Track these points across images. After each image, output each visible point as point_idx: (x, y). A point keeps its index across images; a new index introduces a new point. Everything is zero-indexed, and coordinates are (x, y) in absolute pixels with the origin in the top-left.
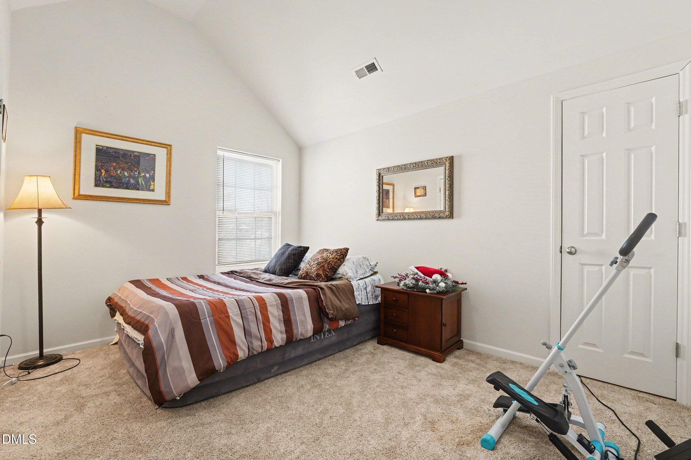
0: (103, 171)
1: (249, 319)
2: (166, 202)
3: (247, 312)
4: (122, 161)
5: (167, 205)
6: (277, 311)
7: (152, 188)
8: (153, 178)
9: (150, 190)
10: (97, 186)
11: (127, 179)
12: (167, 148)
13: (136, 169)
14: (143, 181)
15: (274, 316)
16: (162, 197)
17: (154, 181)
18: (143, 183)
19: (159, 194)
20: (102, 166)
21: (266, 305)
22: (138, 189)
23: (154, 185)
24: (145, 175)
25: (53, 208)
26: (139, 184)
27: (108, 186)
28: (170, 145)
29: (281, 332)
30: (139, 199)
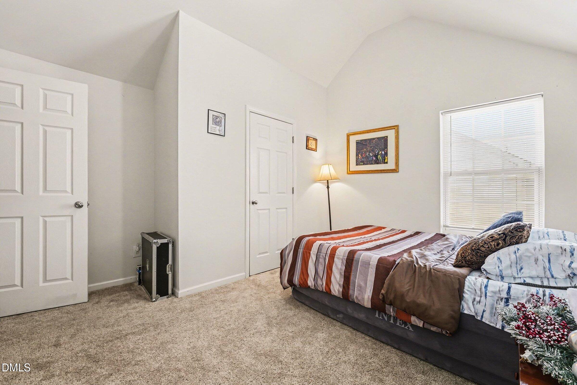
0: (360, 155)
1: (320, 261)
2: (395, 171)
3: (320, 255)
4: (368, 146)
5: (396, 172)
6: (341, 265)
7: (386, 161)
8: (386, 154)
9: (385, 163)
10: (357, 165)
11: (372, 158)
12: (394, 129)
13: (376, 150)
14: (380, 157)
15: (337, 268)
16: (393, 167)
17: (387, 156)
18: (381, 159)
19: (391, 165)
20: (359, 152)
21: (335, 256)
22: (378, 164)
23: (387, 158)
24: (382, 152)
25: (336, 179)
26: (378, 160)
27: (362, 164)
28: (397, 126)
29: (340, 285)
30: (378, 170)
